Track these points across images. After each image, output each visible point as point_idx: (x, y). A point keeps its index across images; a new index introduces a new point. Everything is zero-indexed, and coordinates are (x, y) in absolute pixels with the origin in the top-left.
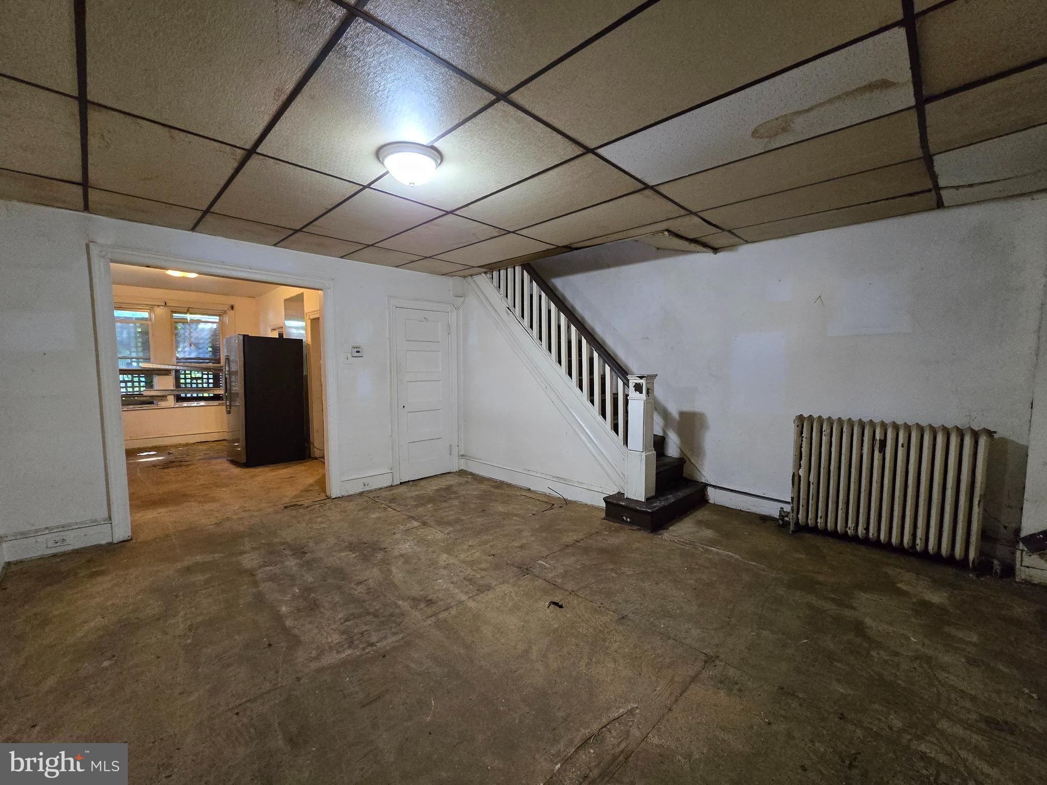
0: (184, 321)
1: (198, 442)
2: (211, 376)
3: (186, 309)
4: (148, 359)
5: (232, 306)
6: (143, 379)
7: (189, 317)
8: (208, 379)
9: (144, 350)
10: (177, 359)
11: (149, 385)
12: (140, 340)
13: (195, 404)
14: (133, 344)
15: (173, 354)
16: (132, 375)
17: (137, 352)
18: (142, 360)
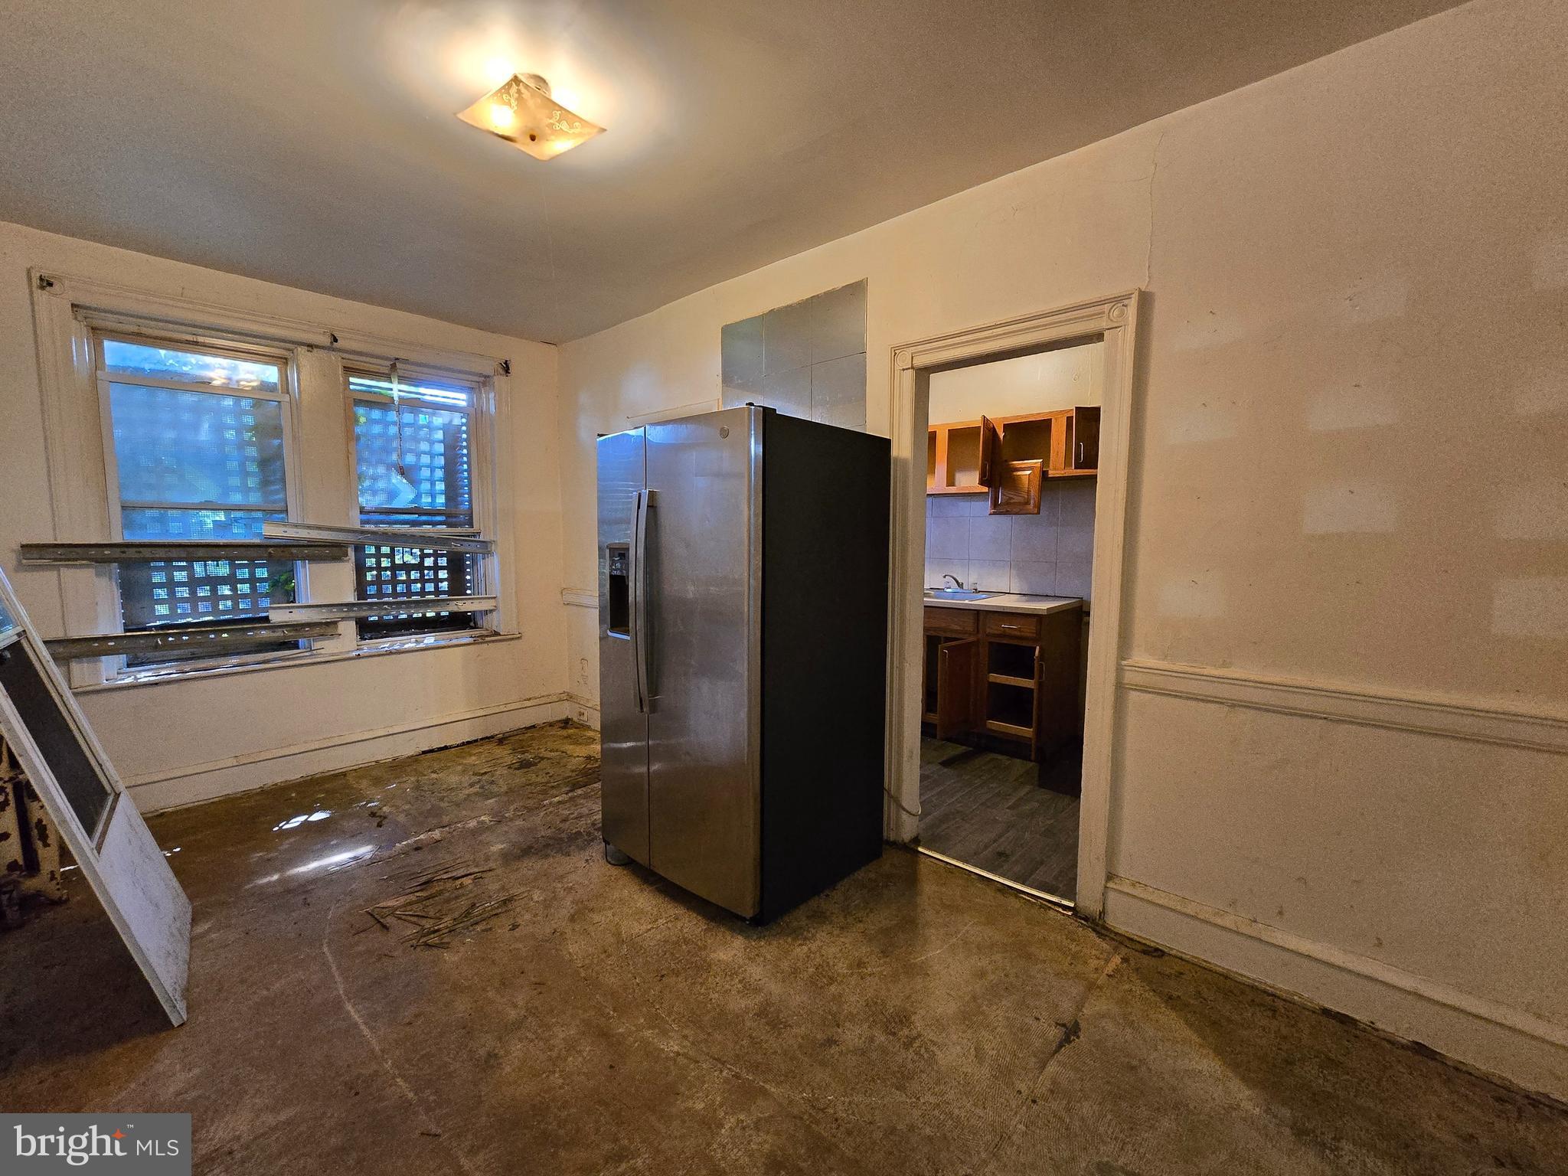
0: (383, 403)
1: (424, 752)
2: (443, 562)
3: (388, 363)
4: (281, 512)
5: (506, 363)
6: (262, 573)
7: (397, 389)
8: (436, 568)
9: (265, 483)
10: (362, 511)
11: (284, 590)
12: (252, 452)
13: (409, 642)
14: (233, 465)
15: (351, 493)
16: (231, 560)
17: (246, 490)
18: (259, 515)
